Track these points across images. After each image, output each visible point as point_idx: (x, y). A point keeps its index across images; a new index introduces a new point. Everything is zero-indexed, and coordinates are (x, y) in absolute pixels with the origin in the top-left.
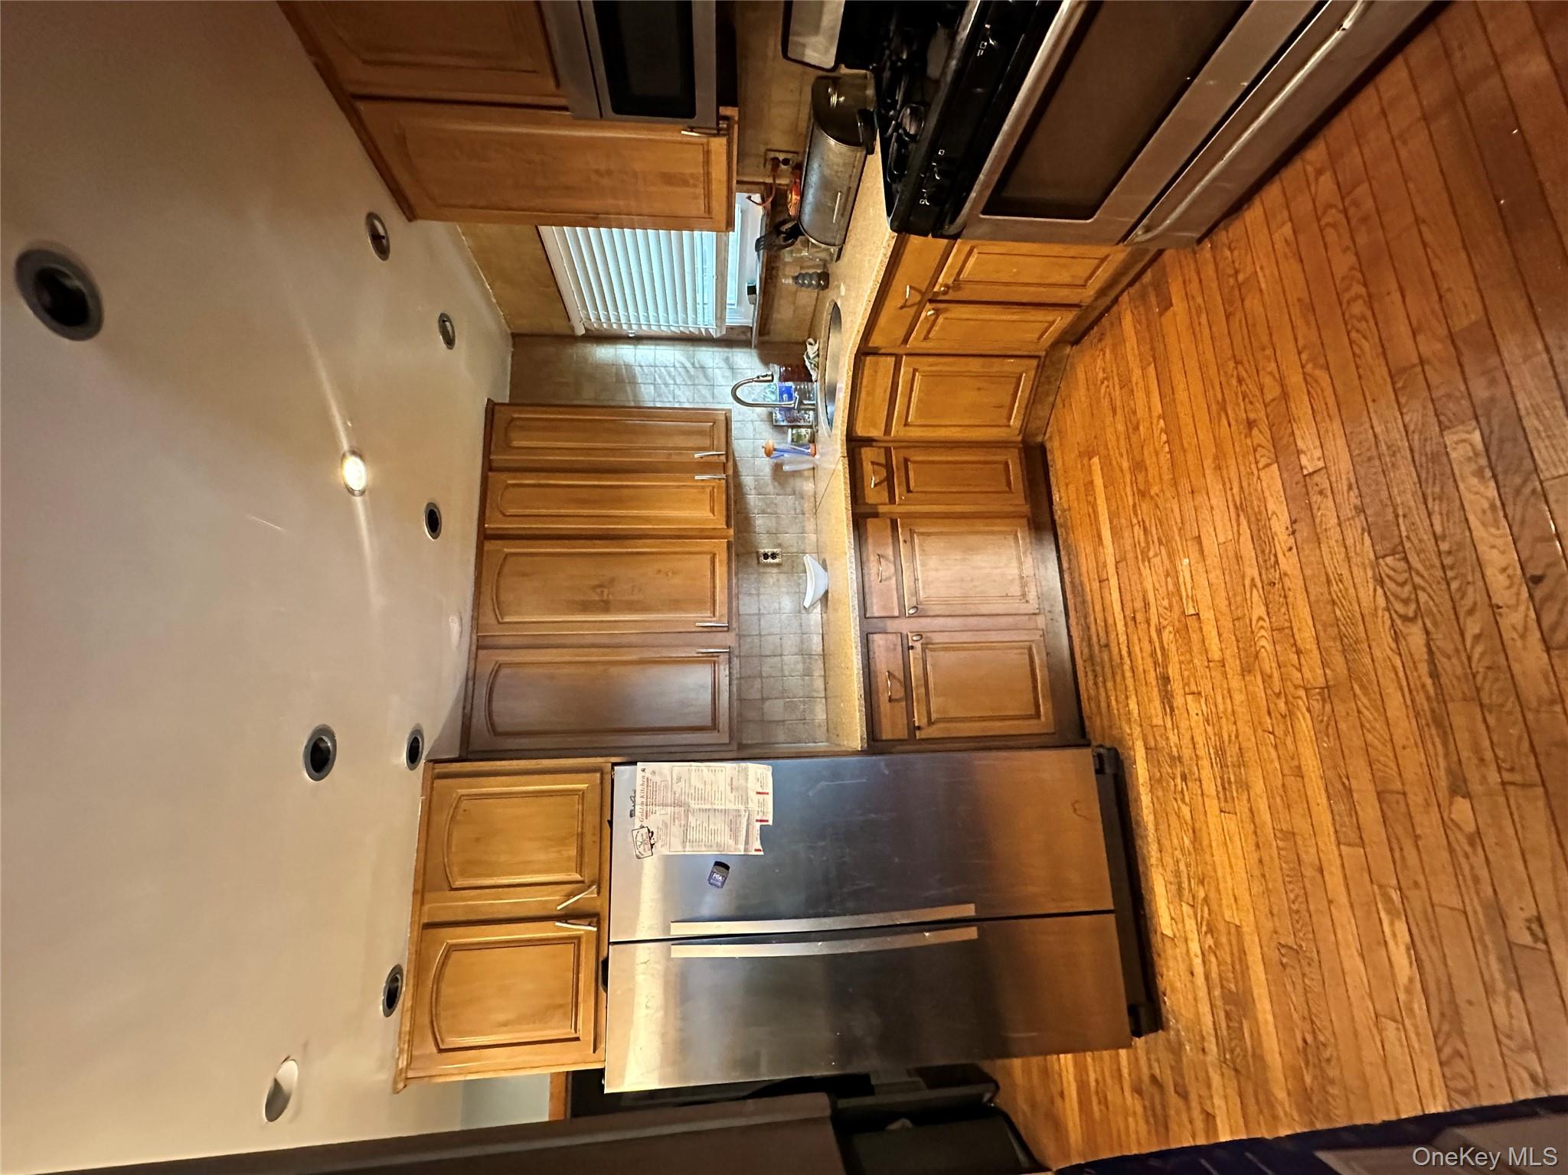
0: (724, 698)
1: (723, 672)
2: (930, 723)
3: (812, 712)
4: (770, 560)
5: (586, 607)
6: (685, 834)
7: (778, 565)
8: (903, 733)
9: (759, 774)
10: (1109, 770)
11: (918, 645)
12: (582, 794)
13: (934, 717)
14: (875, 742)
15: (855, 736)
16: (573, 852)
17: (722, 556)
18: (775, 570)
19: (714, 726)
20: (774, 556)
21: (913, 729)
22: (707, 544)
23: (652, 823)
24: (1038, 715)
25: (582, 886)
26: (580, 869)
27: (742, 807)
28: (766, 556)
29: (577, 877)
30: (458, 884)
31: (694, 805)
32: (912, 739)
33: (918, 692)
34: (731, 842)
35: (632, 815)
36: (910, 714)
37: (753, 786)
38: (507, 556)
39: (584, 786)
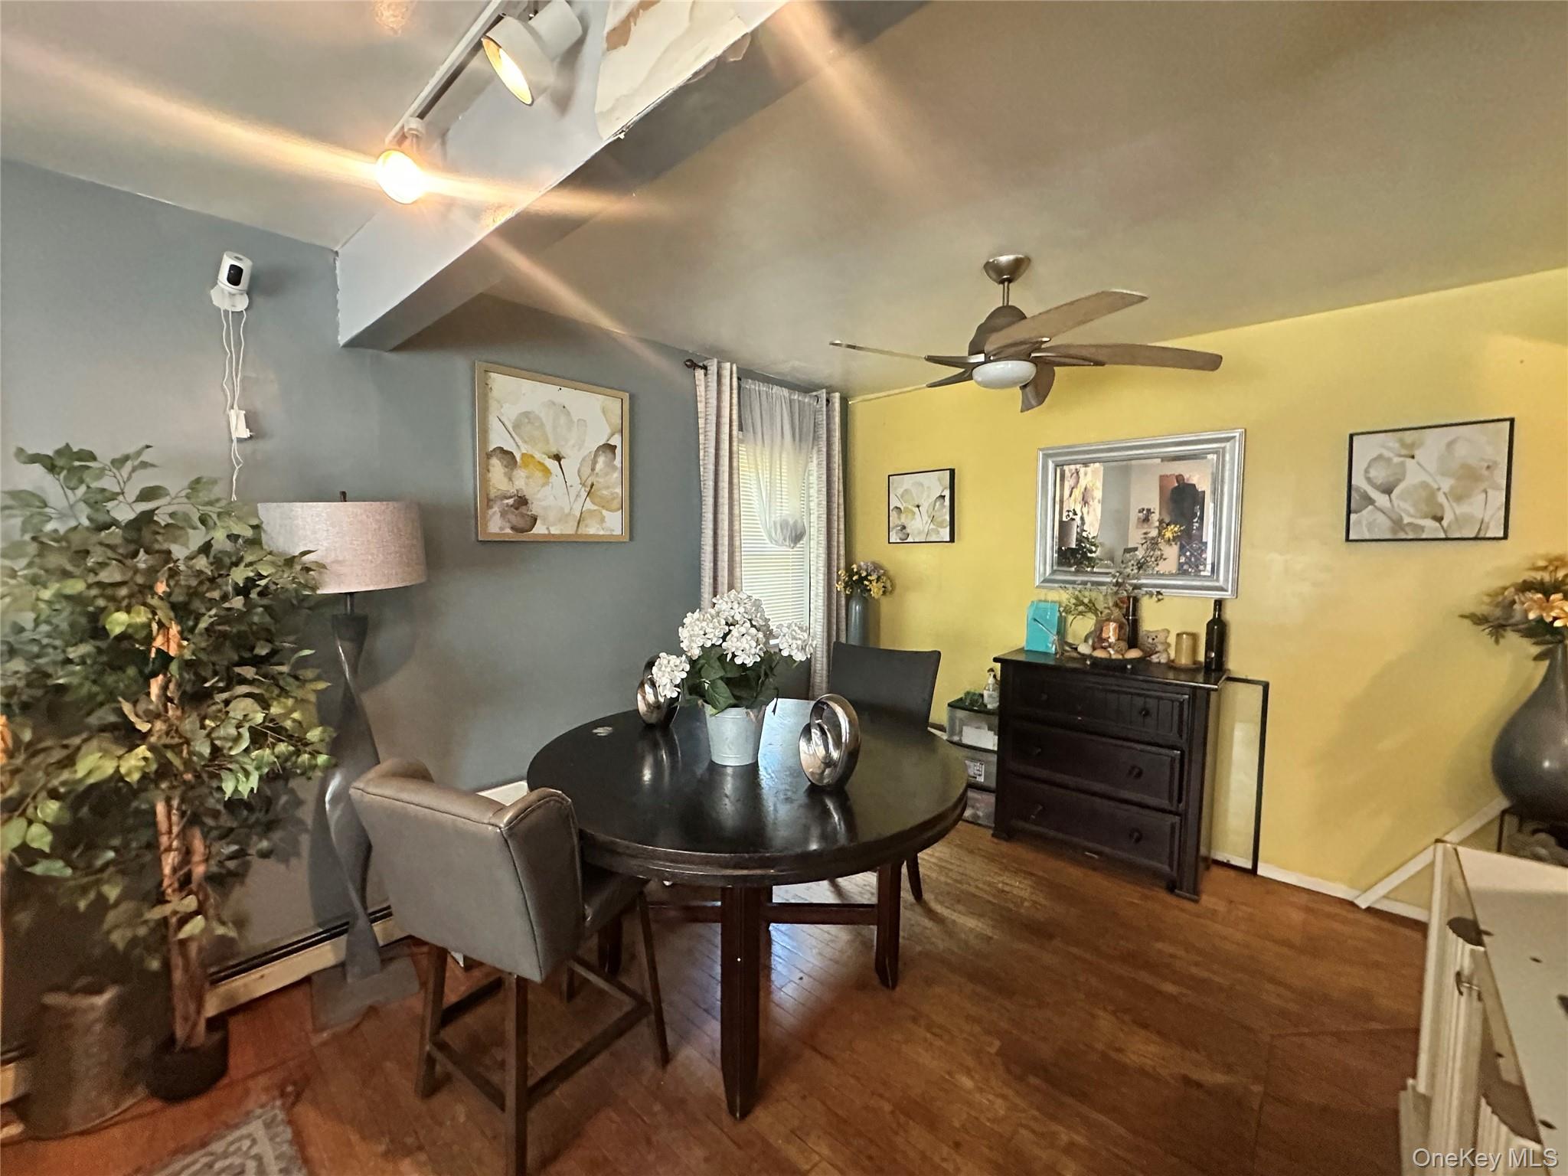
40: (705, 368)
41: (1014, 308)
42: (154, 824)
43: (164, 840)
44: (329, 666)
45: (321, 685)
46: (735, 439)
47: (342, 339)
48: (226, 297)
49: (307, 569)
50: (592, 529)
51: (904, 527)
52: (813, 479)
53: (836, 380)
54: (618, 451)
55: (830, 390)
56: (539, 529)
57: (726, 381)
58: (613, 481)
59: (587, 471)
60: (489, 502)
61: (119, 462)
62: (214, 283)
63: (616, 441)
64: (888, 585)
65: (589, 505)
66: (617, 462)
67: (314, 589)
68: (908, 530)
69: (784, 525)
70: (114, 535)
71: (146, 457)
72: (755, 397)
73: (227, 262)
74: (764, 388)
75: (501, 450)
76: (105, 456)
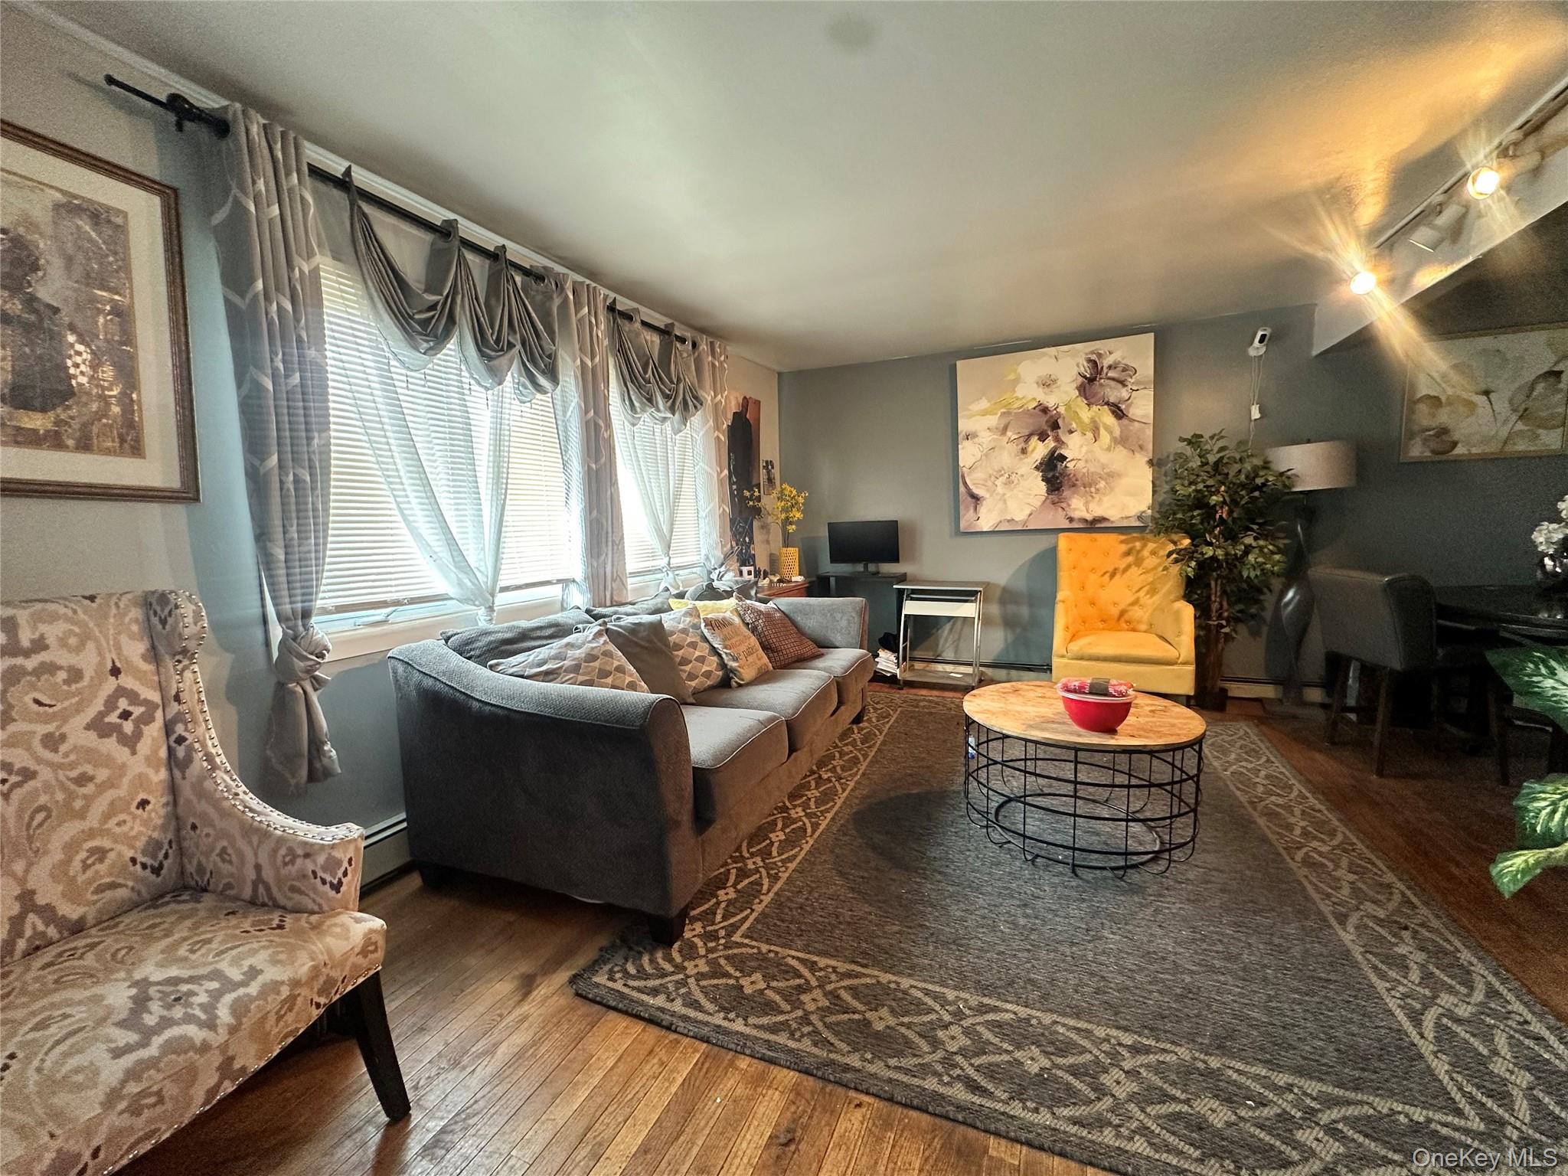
42: (1210, 589)
43: (1213, 598)
44: (1291, 533)
45: (1287, 541)
47: (1315, 352)
48: (1256, 349)
49: (1289, 478)
50: (1522, 446)
56: (1459, 450)
59: (1520, 398)
60: (1411, 435)
61: (1212, 438)
62: (1252, 343)
65: (1519, 427)
67: (1290, 488)
70: (1208, 468)
71: (1223, 434)
73: (1260, 333)
75: (1428, 397)
76: (1207, 436)
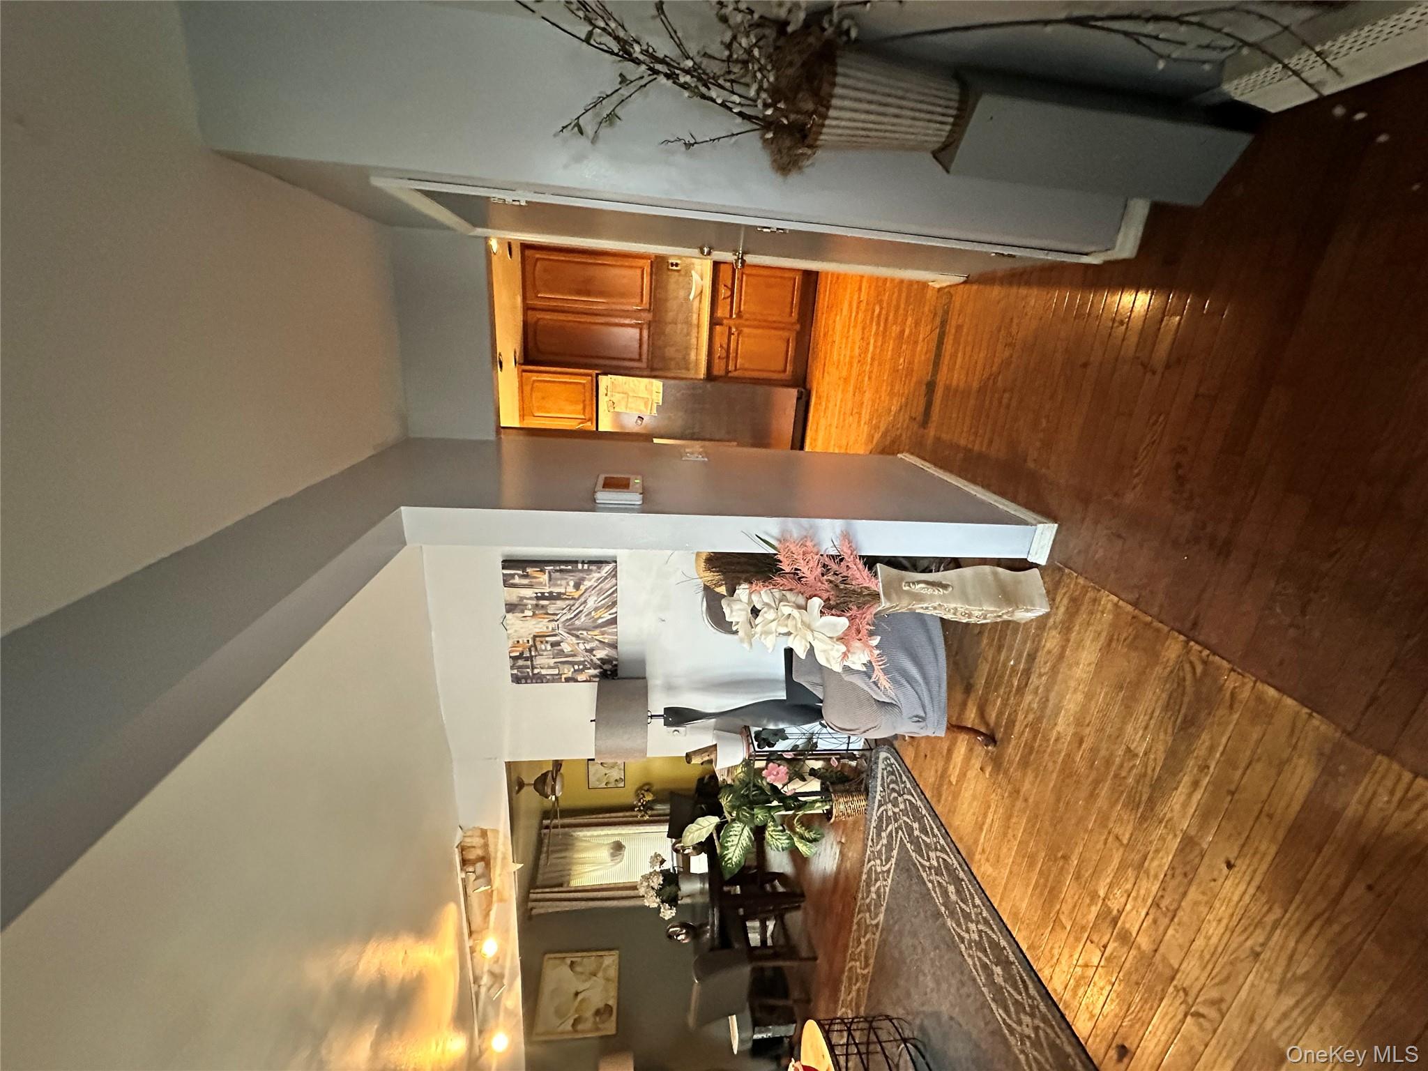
0: (645, 347)
1: (645, 333)
2: (736, 370)
3: (689, 354)
4: (674, 268)
5: (579, 293)
6: (627, 405)
7: (678, 271)
8: (722, 373)
9: (657, 385)
10: (804, 398)
11: (736, 334)
12: (584, 385)
13: (738, 366)
14: (710, 377)
15: (702, 373)
16: (581, 406)
17: (647, 270)
18: (676, 274)
19: (640, 360)
20: (677, 265)
21: (728, 372)
22: (641, 262)
23: (614, 399)
24: (785, 371)
25: (584, 421)
26: (584, 414)
27: (649, 397)
28: (672, 265)
29: (583, 417)
30: (536, 415)
31: (631, 394)
32: (726, 378)
33: (732, 355)
34: (645, 410)
35: (606, 395)
36: (727, 365)
37: (655, 389)
38: (538, 259)
39: (584, 382)
40: (531, 909)
41: (536, 781)
46: (568, 889)
50: (613, 973)
51: (616, 780)
52: (589, 833)
53: (535, 822)
54: (574, 959)
55: (542, 827)
57: (539, 896)
58: (588, 961)
59: (583, 977)
63: (568, 961)
64: (646, 788)
65: (600, 974)
66: (578, 960)
68: (618, 778)
69: (613, 855)
72: (546, 877)
74: (541, 871)
